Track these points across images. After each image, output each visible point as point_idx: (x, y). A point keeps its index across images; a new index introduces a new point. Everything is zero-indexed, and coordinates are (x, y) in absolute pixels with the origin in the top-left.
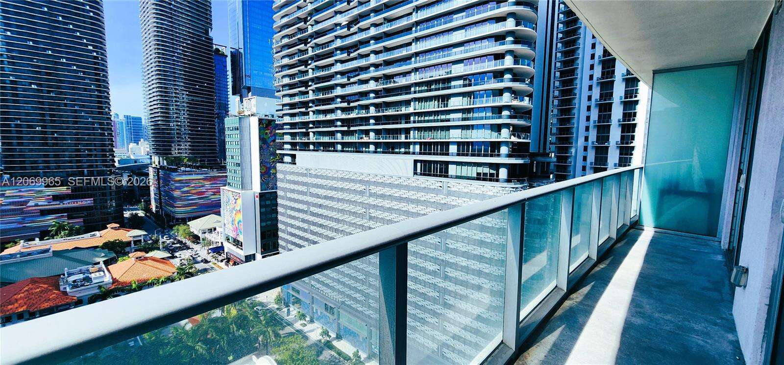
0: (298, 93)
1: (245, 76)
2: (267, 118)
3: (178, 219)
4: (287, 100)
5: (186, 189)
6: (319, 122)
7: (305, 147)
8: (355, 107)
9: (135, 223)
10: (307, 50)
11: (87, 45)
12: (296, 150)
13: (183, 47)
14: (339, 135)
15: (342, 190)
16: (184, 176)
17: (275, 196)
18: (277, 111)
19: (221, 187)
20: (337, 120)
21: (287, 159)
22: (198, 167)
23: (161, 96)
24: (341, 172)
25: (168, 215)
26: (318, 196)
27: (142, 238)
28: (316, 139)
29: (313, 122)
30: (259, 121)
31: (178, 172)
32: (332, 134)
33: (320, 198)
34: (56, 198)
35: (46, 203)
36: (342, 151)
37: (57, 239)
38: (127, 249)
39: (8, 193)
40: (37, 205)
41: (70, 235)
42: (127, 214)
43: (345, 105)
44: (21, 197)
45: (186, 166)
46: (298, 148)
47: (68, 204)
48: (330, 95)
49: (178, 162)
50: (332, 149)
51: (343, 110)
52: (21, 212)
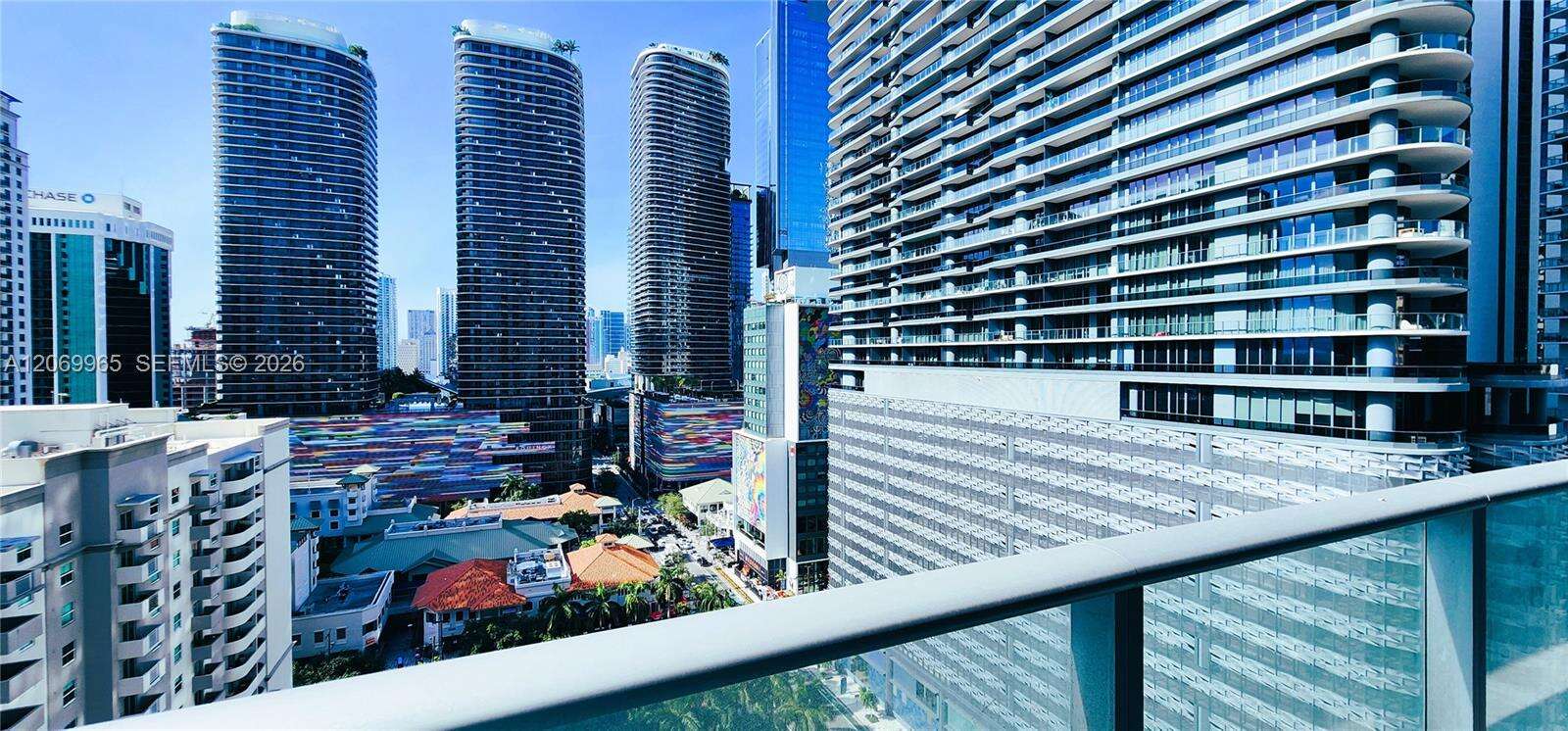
0: (869, 255)
1: (779, 231)
2: (813, 304)
3: (666, 483)
4: (850, 270)
5: (679, 432)
6: (909, 308)
7: (881, 356)
8: (984, 275)
9: (604, 485)
10: (889, 172)
11: (561, 208)
12: (865, 363)
13: (687, 194)
14: (949, 332)
15: (955, 444)
16: (678, 409)
17: (823, 451)
18: (831, 290)
19: (734, 431)
20: (946, 302)
21: (848, 380)
22: (698, 395)
23: (652, 276)
24: (951, 407)
25: (651, 475)
26: (905, 455)
27: (614, 511)
28: (903, 341)
29: (898, 309)
30: (800, 311)
31: (670, 402)
32: (935, 330)
33: (909, 458)
34: (513, 439)
35: (500, 447)
36: (956, 364)
37: (509, 502)
38: (594, 528)
39: (461, 429)
40: (489, 449)
41: (524, 497)
42: (596, 470)
43: (962, 271)
44: (473, 435)
45: (682, 392)
46: (868, 358)
47: (525, 448)
48: (933, 254)
49: (669, 384)
50: (936, 360)
51: (958, 281)
52: (472, 457)
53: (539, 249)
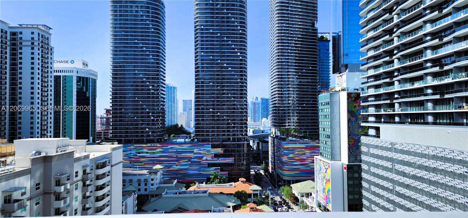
0: (382, 64)
1: (343, 55)
2: (356, 91)
3: (285, 181)
4: (372, 72)
5: (291, 156)
6: (405, 91)
7: (390, 119)
8: (451, 70)
9: (257, 180)
10: (393, 18)
11: (237, 53)
12: (380, 122)
13: (295, 40)
14: (430, 105)
15: (435, 170)
16: (290, 145)
17: (359, 169)
18: (362, 84)
19: (315, 157)
20: (427, 88)
21: (372, 132)
22: (301, 138)
23: (278, 81)
24: (432, 149)
25: (278, 176)
26: (404, 174)
27: (258, 193)
28: (402, 110)
29: (399, 92)
30: (348, 95)
31: (286, 141)
32: (421, 104)
33: (407, 177)
34: (217, 156)
35: (211, 159)
36: (434, 123)
37: (213, 185)
38: (249, 200)
39: (195, 151)
40: (207, 160)
41: (220, 183)
42: (252, 172)
43: (437, 69)
44: (200, 154)
45: (293, 136)
46: (383, 120)
47: (221, 161)
48: (418, 61)
49: (287, 133)
50: (422, 121)
51: (435, 75)
52: (199, 163)
53: (228, 71)
